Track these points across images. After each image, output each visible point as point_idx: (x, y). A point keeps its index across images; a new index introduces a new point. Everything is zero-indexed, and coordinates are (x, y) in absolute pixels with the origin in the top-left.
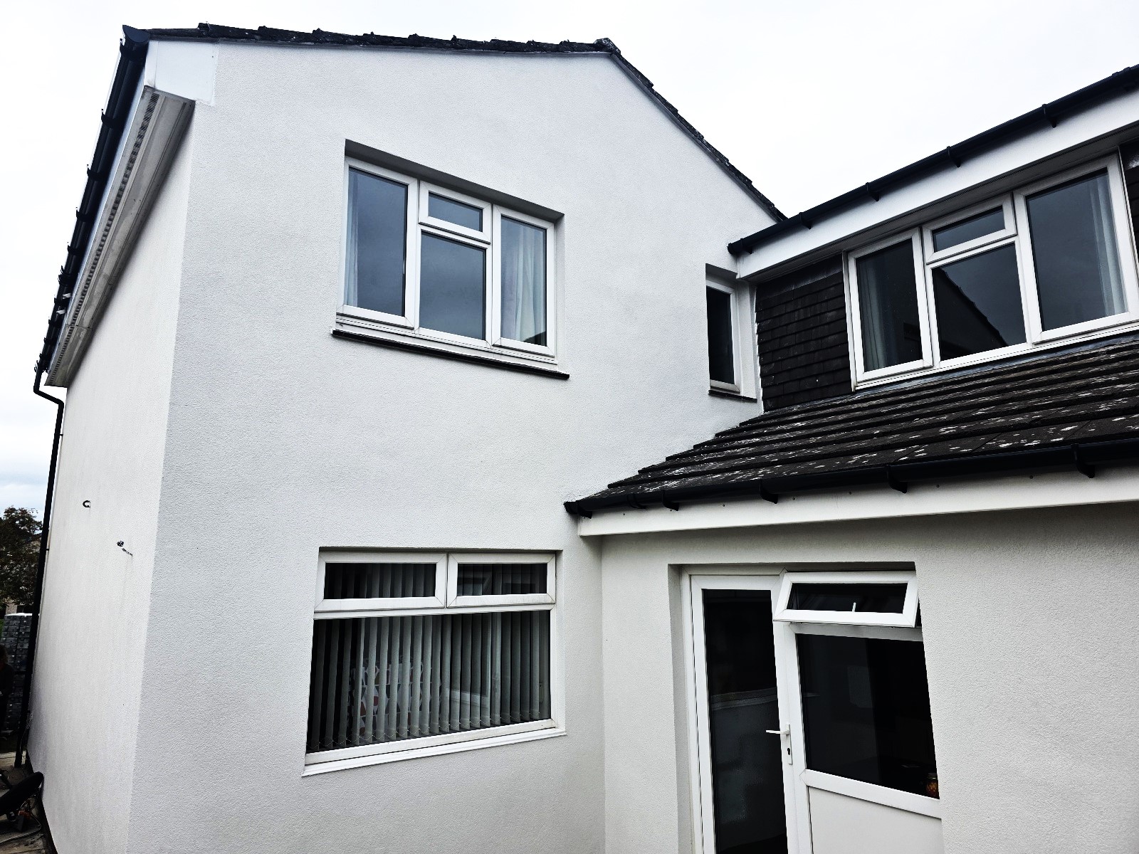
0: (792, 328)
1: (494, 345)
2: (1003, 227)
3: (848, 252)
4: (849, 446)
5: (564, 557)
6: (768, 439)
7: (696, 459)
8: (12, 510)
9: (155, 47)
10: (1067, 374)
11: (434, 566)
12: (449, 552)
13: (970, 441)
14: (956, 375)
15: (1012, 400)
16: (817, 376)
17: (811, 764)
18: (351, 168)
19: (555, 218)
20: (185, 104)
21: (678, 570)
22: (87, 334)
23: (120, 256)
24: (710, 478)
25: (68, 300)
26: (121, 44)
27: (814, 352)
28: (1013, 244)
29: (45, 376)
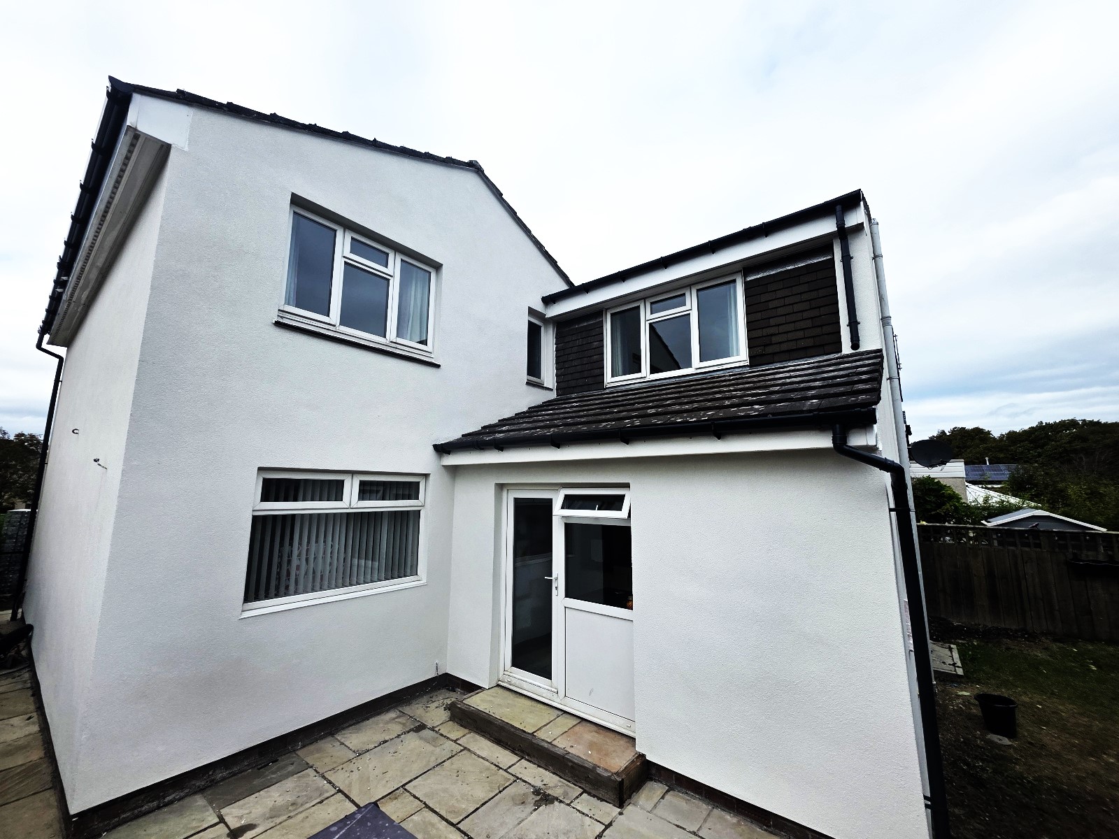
0: (575, 349)
1: (391, 342)
2: (685, 305)
3: (607, 309)
4: (600, 417)
5: (431, 478)
6: (557, 411)
7: (516, 421)
8: (23, 435)
9: (137, 99)
10: (710, 385)
11: (343, 481)
12: (353, 473)
13: (662, 417)
14: (658, 382)
15: (684, 397)
16: (586, 378)
17: (568, 594)
18: (294, 212)
19: (437, 267)
20: (162, 146)
21: (501, 487)
22: (82, 309)
23: (109, 253)
24: (522, 432)
25: (66, 282)
26: (108, 91)
27: (586, 364)
28: (689, 314)
29: (47, 337)
